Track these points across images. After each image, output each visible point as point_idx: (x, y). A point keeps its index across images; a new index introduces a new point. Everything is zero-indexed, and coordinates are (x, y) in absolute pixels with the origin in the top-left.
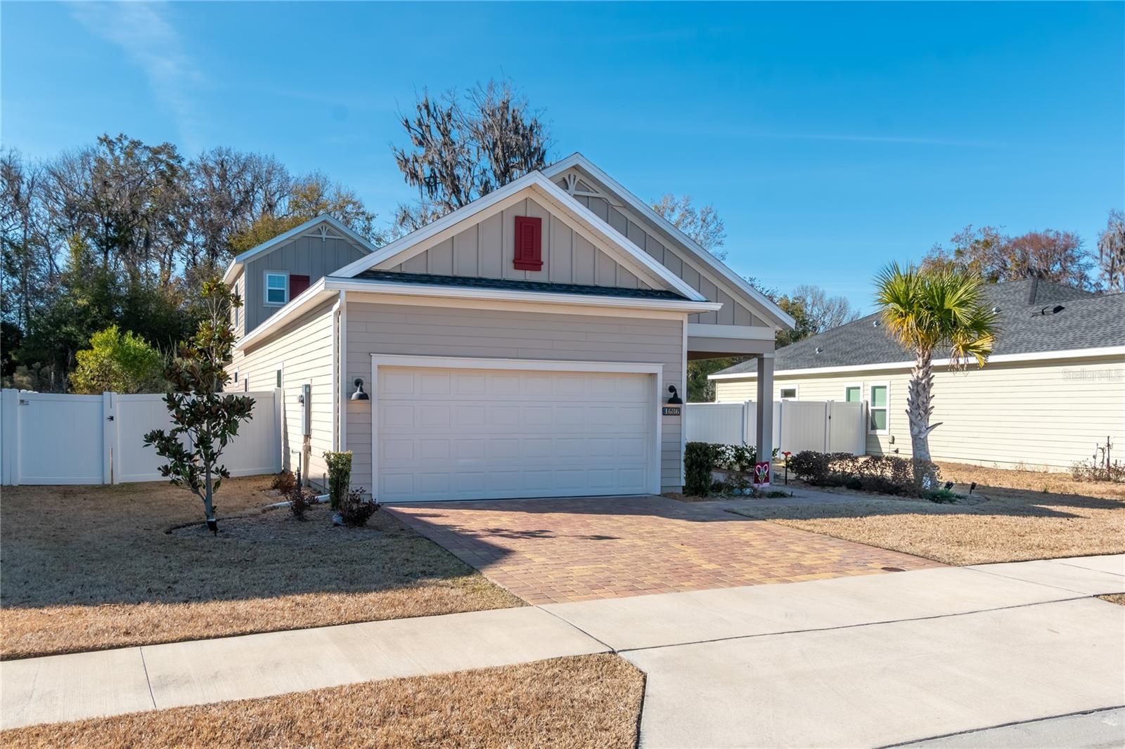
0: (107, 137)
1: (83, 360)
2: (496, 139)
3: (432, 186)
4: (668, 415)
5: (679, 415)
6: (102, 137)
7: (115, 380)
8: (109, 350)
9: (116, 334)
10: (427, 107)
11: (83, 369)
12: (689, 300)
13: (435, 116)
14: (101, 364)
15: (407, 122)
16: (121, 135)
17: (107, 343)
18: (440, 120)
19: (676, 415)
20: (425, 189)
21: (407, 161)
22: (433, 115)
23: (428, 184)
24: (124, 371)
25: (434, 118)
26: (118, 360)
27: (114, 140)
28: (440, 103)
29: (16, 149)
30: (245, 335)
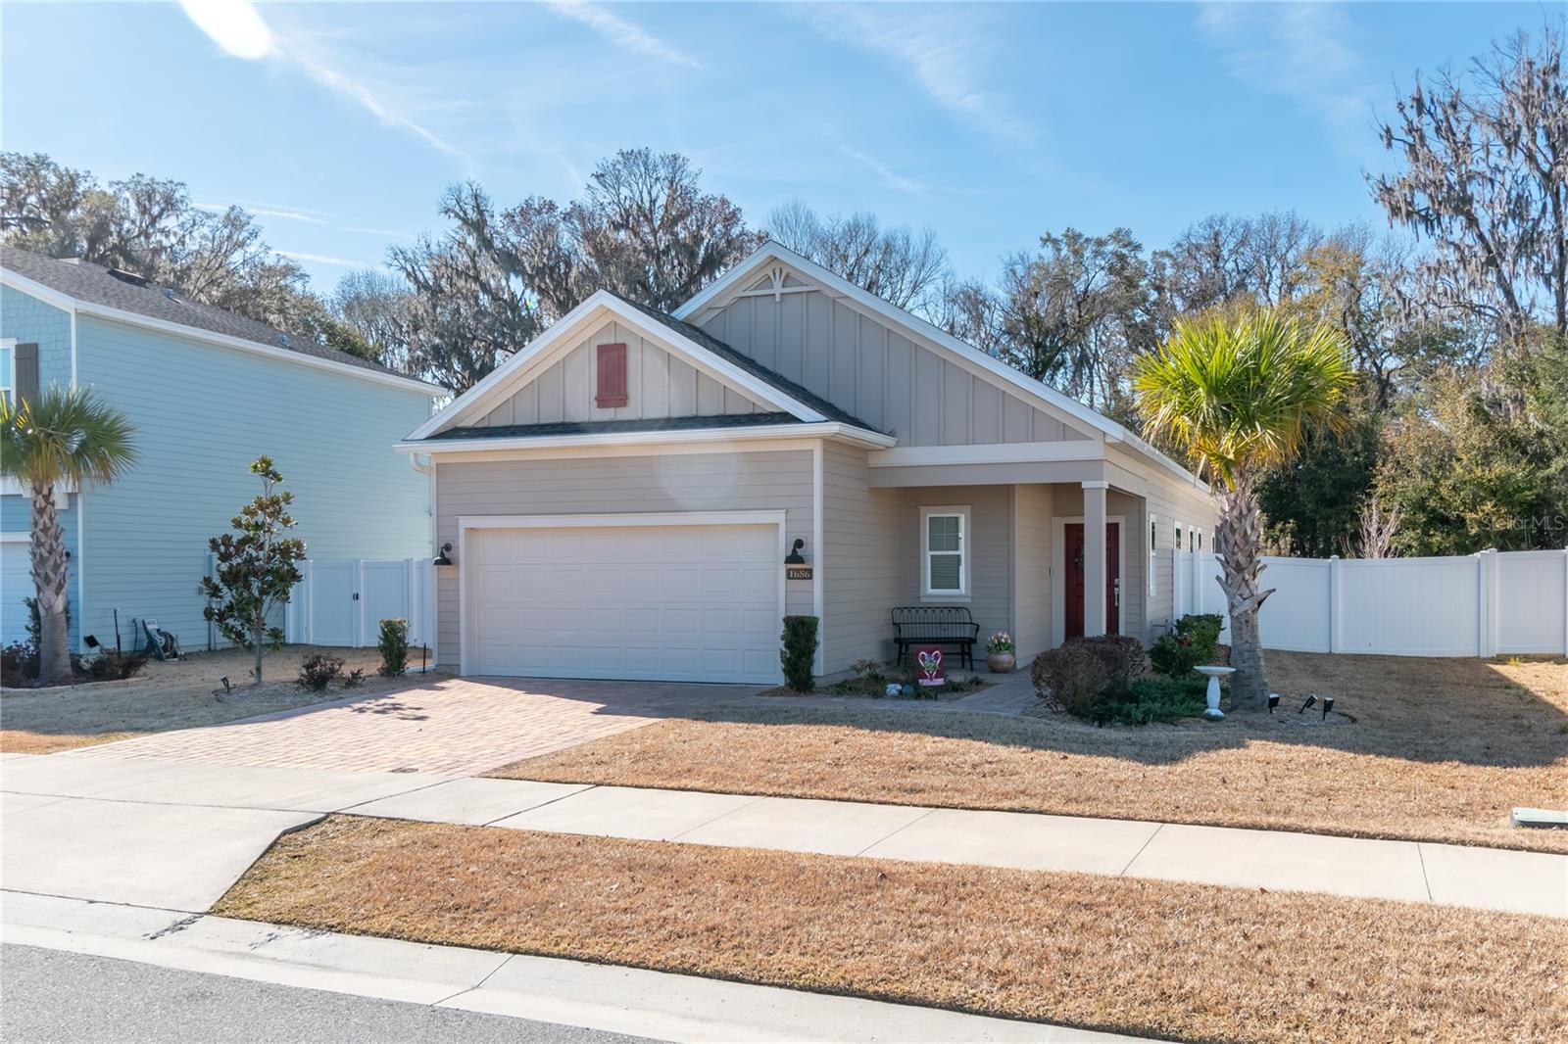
2: (1519, 126)
3: (1432, 222)
4: (793, 578)
5: (811, 578)
10: (1419, 101)
12: (803, 422)
13: (1432, 111)
15: (1388, 131)
18: (1440, 116)
19: (805, 578)
20: (1421, 228)
21: (1390, 190)
22: (1429, 111)
23: (1426, 219)
25: (1431, 114)
27: (1060, 238)
28: (1438, 90)
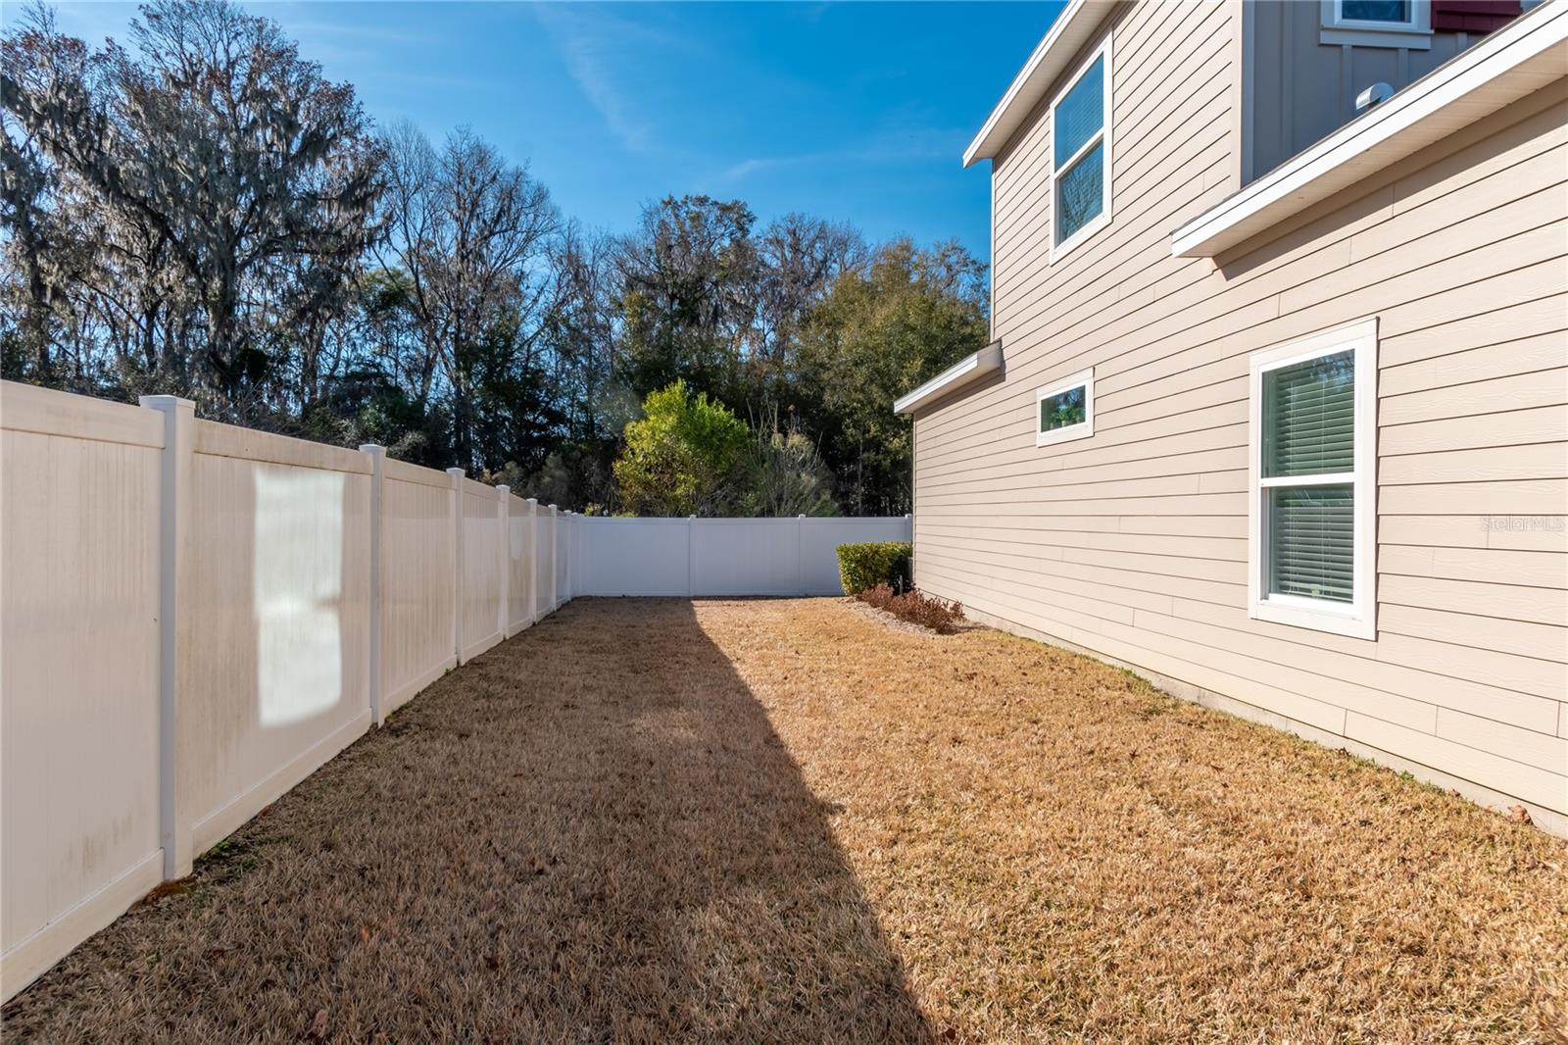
0: (671, 198)
1: (634, 438)
6: (667, 199)
7: (682, 472)
8: (672, 420)
9: (682, 393)
11: (633, 454)
14: (660, 445)
16: (687, 197)
17: (668, 410)
24: (695, 455)
26: (687, 435)
29: (575, 218)
30: (1245, 183)
